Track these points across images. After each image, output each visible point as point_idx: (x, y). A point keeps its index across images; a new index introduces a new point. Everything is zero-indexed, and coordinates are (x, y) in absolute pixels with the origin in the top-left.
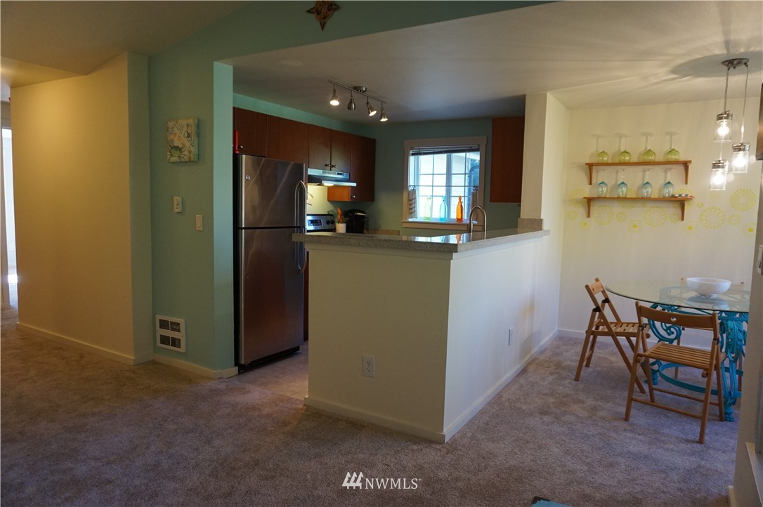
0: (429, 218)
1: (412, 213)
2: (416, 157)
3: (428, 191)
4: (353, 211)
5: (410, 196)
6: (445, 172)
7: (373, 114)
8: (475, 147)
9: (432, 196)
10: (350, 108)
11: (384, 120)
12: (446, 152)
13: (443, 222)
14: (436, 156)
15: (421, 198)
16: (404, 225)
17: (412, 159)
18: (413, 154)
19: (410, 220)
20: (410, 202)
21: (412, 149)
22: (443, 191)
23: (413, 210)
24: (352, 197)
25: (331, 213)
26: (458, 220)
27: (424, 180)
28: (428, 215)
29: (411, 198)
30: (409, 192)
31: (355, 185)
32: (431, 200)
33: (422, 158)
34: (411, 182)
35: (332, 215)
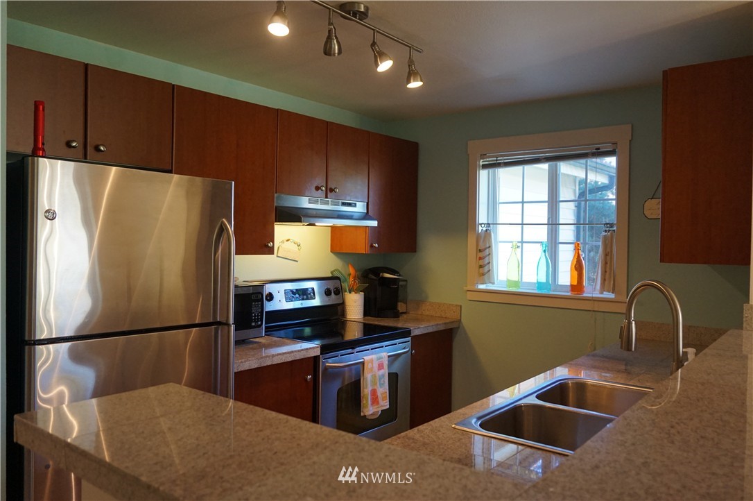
0: (516, 283)
1: (483, 274)
2: (491, 170)
3: (513, 234)
4: (376, 271)
5: (481, 243)
6: (546, 199)
7: (385, 66)
8: (609, 147)
9: (522, 242)
10: (328, 51)
11: (415, 84)
12: (547, 159)
13: (544, 292)
14: (528, 168)
15: (500, 245)
16: (471, 296)
17: (483, 175)
18: (485, 167)
19: (482, 287)
20: (481, 255)
21: (483, 156)
22: (542, 234)
23: (486, 269)
24: (372, 246)
25: (336, 274)
26: (573, 288)
27: (506, 214)
28: (515, 278)
29: (481, 246)
30: (478, 236)
31: (374, 223)
32: (519, 250)
33: (502, 173)
34: (482, 216)
35: (338, 278)
